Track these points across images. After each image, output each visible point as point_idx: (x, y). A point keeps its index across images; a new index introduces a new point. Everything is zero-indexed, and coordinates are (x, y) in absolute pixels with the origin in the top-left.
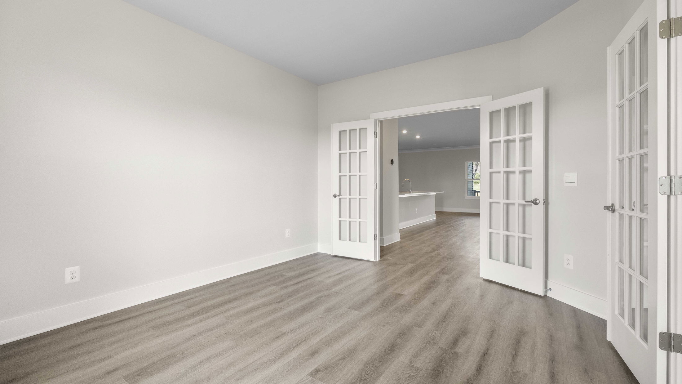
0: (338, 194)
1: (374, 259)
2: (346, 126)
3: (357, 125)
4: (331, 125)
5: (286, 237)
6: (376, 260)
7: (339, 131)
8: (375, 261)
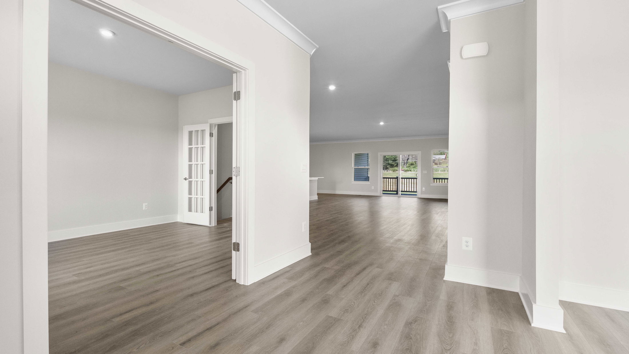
0: (188, 178)
1: (209, 225)
2: (193, 128)
3: (199, 127)
4: (184, 126)
5: (143, 209)
6: (212, 224)
7: (189, 131)
8: (210, 226)
